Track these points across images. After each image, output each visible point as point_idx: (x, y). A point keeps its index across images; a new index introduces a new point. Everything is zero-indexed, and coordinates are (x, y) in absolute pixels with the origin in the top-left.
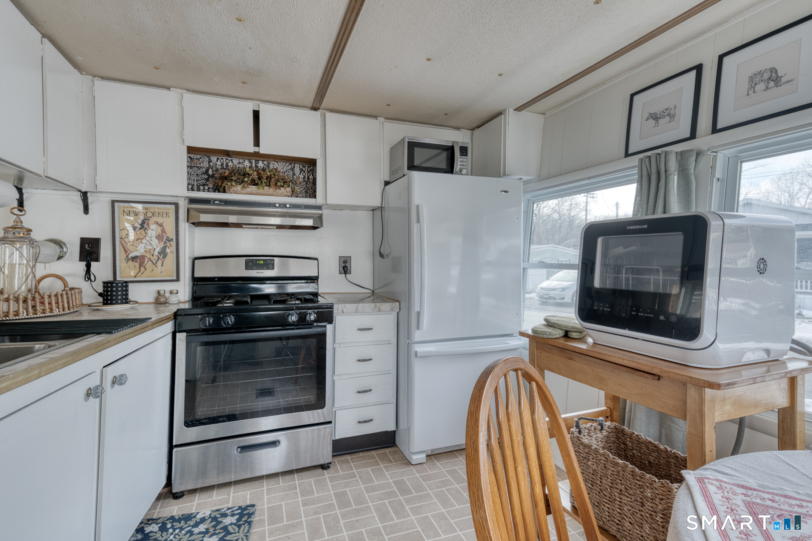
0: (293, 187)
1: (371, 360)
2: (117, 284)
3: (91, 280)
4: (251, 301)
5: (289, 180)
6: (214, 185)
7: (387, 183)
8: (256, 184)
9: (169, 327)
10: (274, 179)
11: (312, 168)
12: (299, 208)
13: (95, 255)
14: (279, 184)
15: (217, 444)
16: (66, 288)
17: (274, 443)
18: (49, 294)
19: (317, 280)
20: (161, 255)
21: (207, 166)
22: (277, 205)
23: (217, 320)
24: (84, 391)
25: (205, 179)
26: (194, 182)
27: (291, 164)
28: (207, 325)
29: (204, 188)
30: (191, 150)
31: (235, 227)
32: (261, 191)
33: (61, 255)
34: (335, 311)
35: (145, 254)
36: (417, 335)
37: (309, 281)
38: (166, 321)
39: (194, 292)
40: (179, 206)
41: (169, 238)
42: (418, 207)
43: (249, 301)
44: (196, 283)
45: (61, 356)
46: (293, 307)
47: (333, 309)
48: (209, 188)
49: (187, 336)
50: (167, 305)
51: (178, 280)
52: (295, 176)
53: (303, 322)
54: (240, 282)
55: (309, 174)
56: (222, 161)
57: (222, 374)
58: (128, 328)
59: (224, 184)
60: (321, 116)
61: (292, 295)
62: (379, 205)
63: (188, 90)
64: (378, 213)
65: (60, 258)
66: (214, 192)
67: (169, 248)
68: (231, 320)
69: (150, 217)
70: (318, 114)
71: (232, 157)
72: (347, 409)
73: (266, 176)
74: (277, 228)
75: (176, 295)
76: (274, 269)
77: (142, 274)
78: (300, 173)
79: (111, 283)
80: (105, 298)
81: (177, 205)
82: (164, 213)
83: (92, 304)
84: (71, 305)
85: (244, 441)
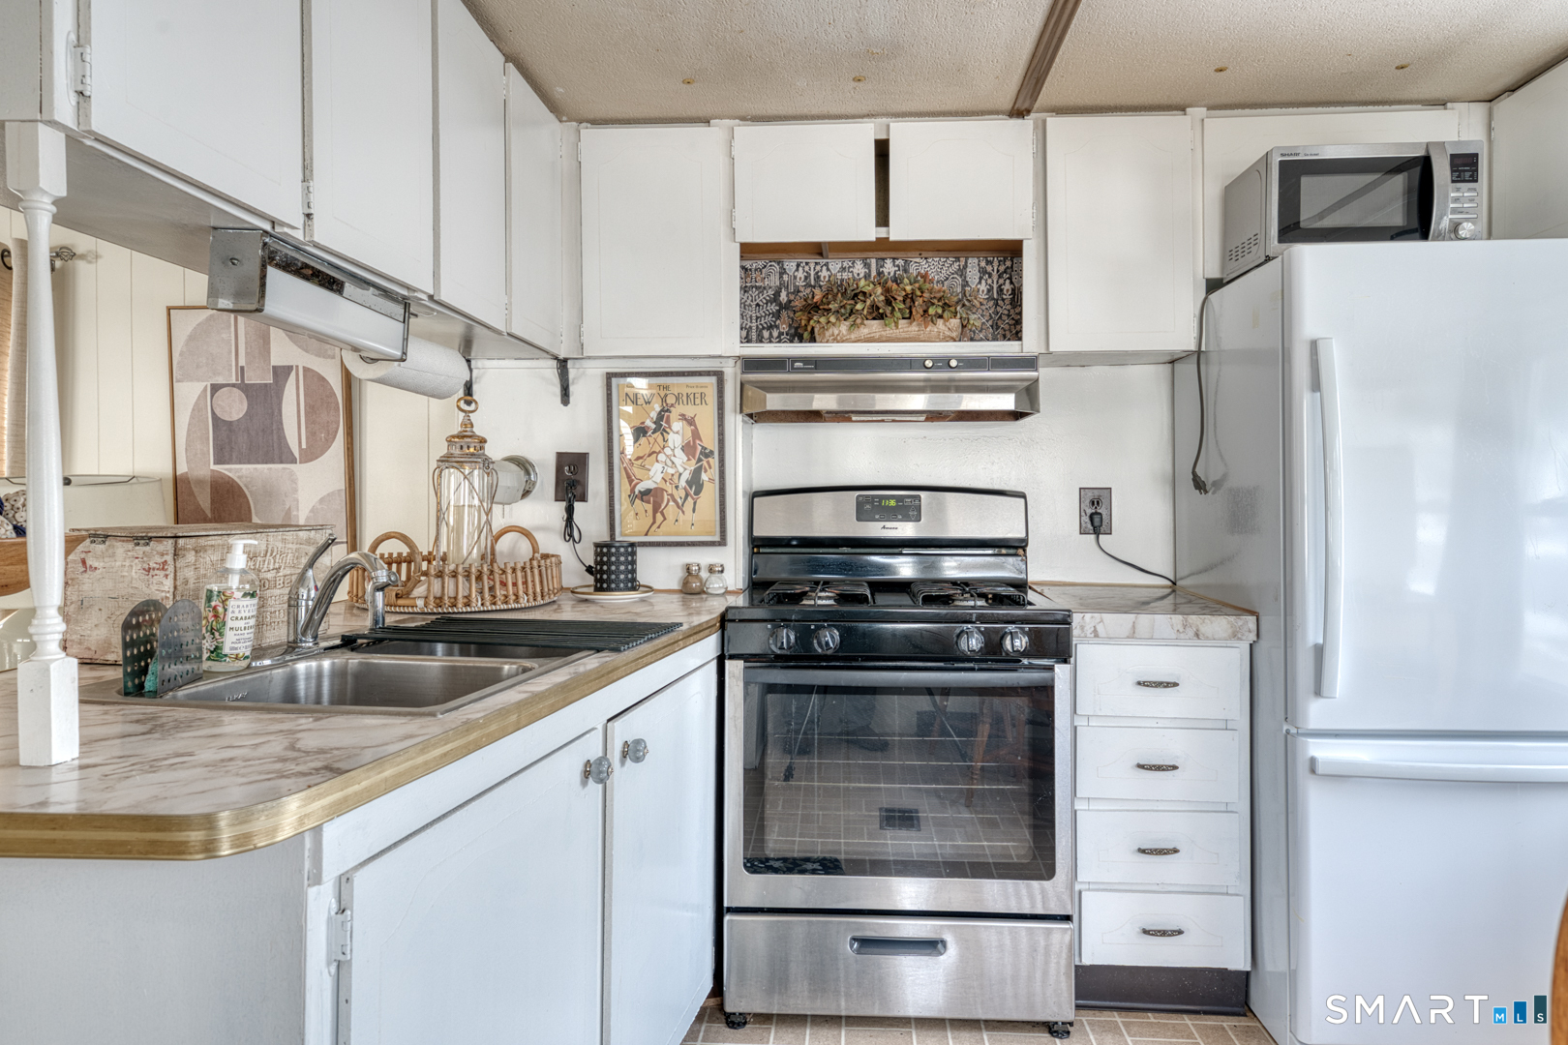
0: (964, 316)
1: (1175, 768)
2: (618, 548)
3: (574, 540)
4: (873, 595)
5: (955, 299)
6: (790, 326)
7: (1213, 285)
8: (881, 317)
9: (709, 646)
10: (921, 300)
11: (1008, 263)
12: (980, 367)
13: (579, 489)
14: (931, 311)
15: (809, 922)
16: (536, 555)
17: (932, 946)
18: (513, 565)
19: (1024, 548)
20: (691, 488)
21: (778, 283)
22: (929, 363)
23: (805, 636)
24: (579, 768)
25: (773, 313)
26: (751, 322)
27: (958, 259)
28: (785, 646)
29: (771, 335)
30: (748, 250)
31: (834, 421)
32: (890, 332)
33: (527, 489)
34: (1076, 632)
35: (663, 486)
36: (1315, 713)
37: (1004, 551)
38: (707, 631)
39: (752, 570)
40: (725, 378)
41: (706, 449)
42: (1314, 345)
43: (869, 596)
44: (755, 550)
45: (547, 690)
46: (971, 614)
47: (1070, 624)
48: (781, 334)
49: (745, 668)
50: (704, 596)
51: (722, 542)
52: (968, 289)
53: (994, 654)
54: (845, 550)
55: (1001, 281)
56: (807, 268)
57: (816, 761)
58: (644, 642)
59: (812, 322)
60: (1035, 128)
61: (963, 585)
62: (1193, 347)
63: (743, 119)
64: (1188, 369)
65: (526, 493)
66: (791, 341)
67: (706, 471)
68: (832, 637)
69: (672, 405)
70: (1028, 123)
71: (827, 258)
72: (1111, 890)
73: (904, 293)
74: (927, 420)
75: (719, 575)
76: (920, 520)
77: (659, 527)
78: (981, 278)
79: (608, 546)
80: (599, 576)
81: (719, 375)
82: (697, 395)
83: (576, 588)
84: (546, 590)
85: (862, 926)
